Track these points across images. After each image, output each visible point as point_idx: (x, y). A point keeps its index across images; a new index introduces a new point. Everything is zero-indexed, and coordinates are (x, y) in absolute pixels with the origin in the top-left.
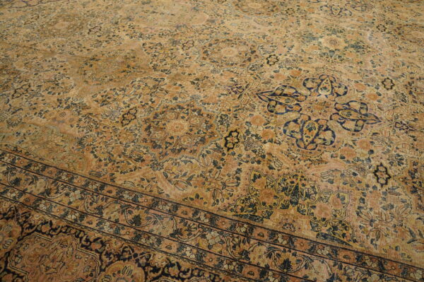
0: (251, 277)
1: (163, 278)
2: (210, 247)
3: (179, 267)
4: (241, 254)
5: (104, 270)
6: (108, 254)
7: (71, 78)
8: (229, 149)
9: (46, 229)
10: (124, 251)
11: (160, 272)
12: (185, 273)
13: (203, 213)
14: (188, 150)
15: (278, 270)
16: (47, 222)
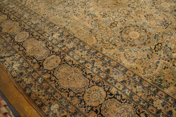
0: (152, 112)
1: (113, 99)
2: (137, 92)
3: (121, 97)
4: (150, 100)
5: (90, 88)
6: (93, 82)
7: (92, 3)
8: (156, 51)
9: (70, 63)
10: (99, 82)
11: (113, 96)
12: (123, 100)
13: (137, 77)
14: (137, 47)
15: (165, 113)
16: (71, 61)
